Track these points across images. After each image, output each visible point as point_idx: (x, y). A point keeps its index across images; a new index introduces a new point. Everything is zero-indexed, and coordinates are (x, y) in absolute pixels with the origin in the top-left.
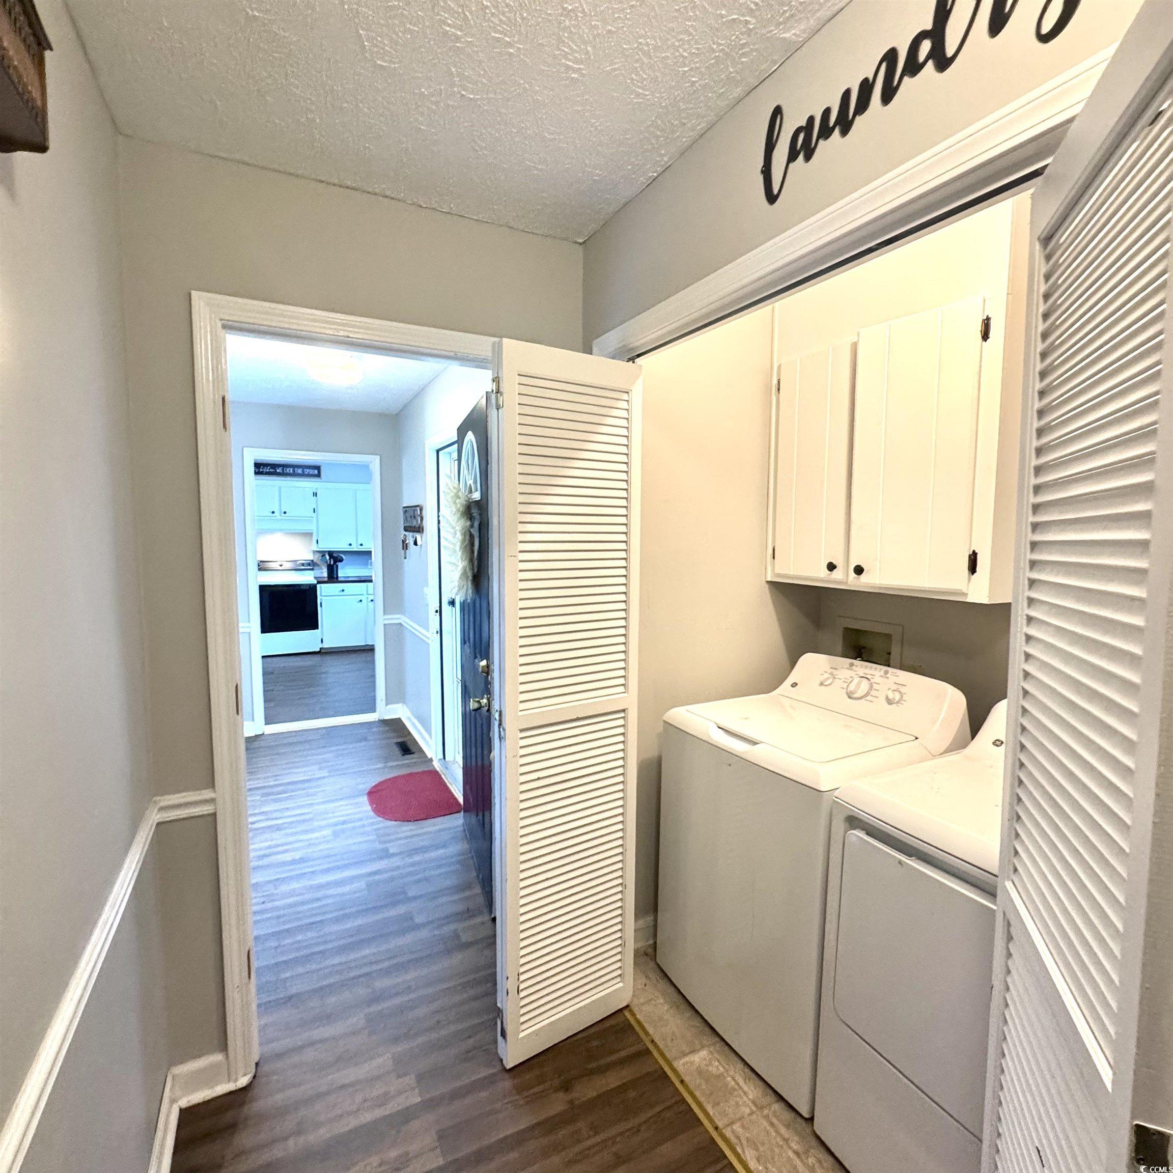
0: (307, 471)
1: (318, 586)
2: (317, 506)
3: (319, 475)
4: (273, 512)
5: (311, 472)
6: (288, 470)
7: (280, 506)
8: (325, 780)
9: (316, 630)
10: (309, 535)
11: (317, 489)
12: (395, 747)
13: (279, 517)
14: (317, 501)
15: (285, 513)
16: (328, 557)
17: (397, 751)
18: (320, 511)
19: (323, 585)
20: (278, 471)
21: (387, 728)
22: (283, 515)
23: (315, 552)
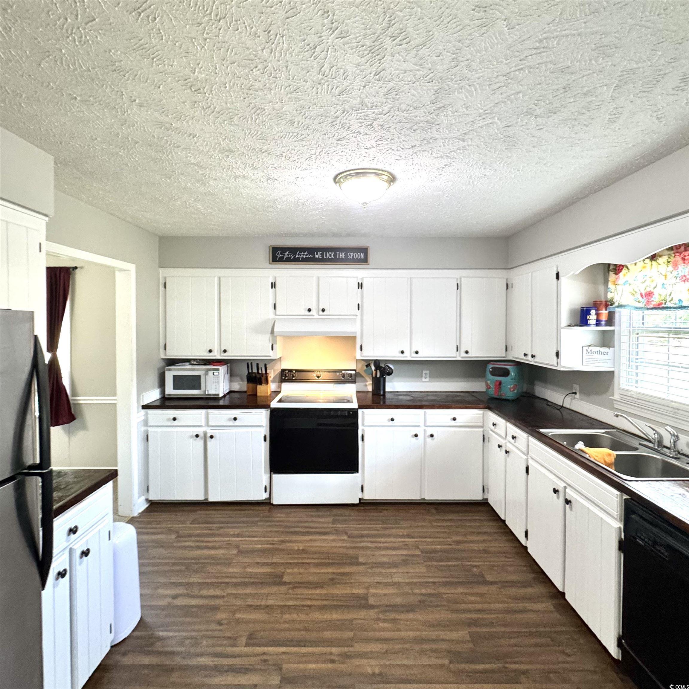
0: (351, 255)
1: (360, 412)
2: (362, 301)
3: (365, 260)
4: (309, 310)
5: (356, 256)
6: (328, 254)
7: (318, 301)
9: (356, 474)
10: (350, 339)
11: (362, 279)
13: (316, 316)
14: (362, 294)
15: (323, 310)
16: (373, 368)
18: (366, 306)
19: (365, 411)
20: (317, 256)
22: (321, 313)
23: (358, 361)
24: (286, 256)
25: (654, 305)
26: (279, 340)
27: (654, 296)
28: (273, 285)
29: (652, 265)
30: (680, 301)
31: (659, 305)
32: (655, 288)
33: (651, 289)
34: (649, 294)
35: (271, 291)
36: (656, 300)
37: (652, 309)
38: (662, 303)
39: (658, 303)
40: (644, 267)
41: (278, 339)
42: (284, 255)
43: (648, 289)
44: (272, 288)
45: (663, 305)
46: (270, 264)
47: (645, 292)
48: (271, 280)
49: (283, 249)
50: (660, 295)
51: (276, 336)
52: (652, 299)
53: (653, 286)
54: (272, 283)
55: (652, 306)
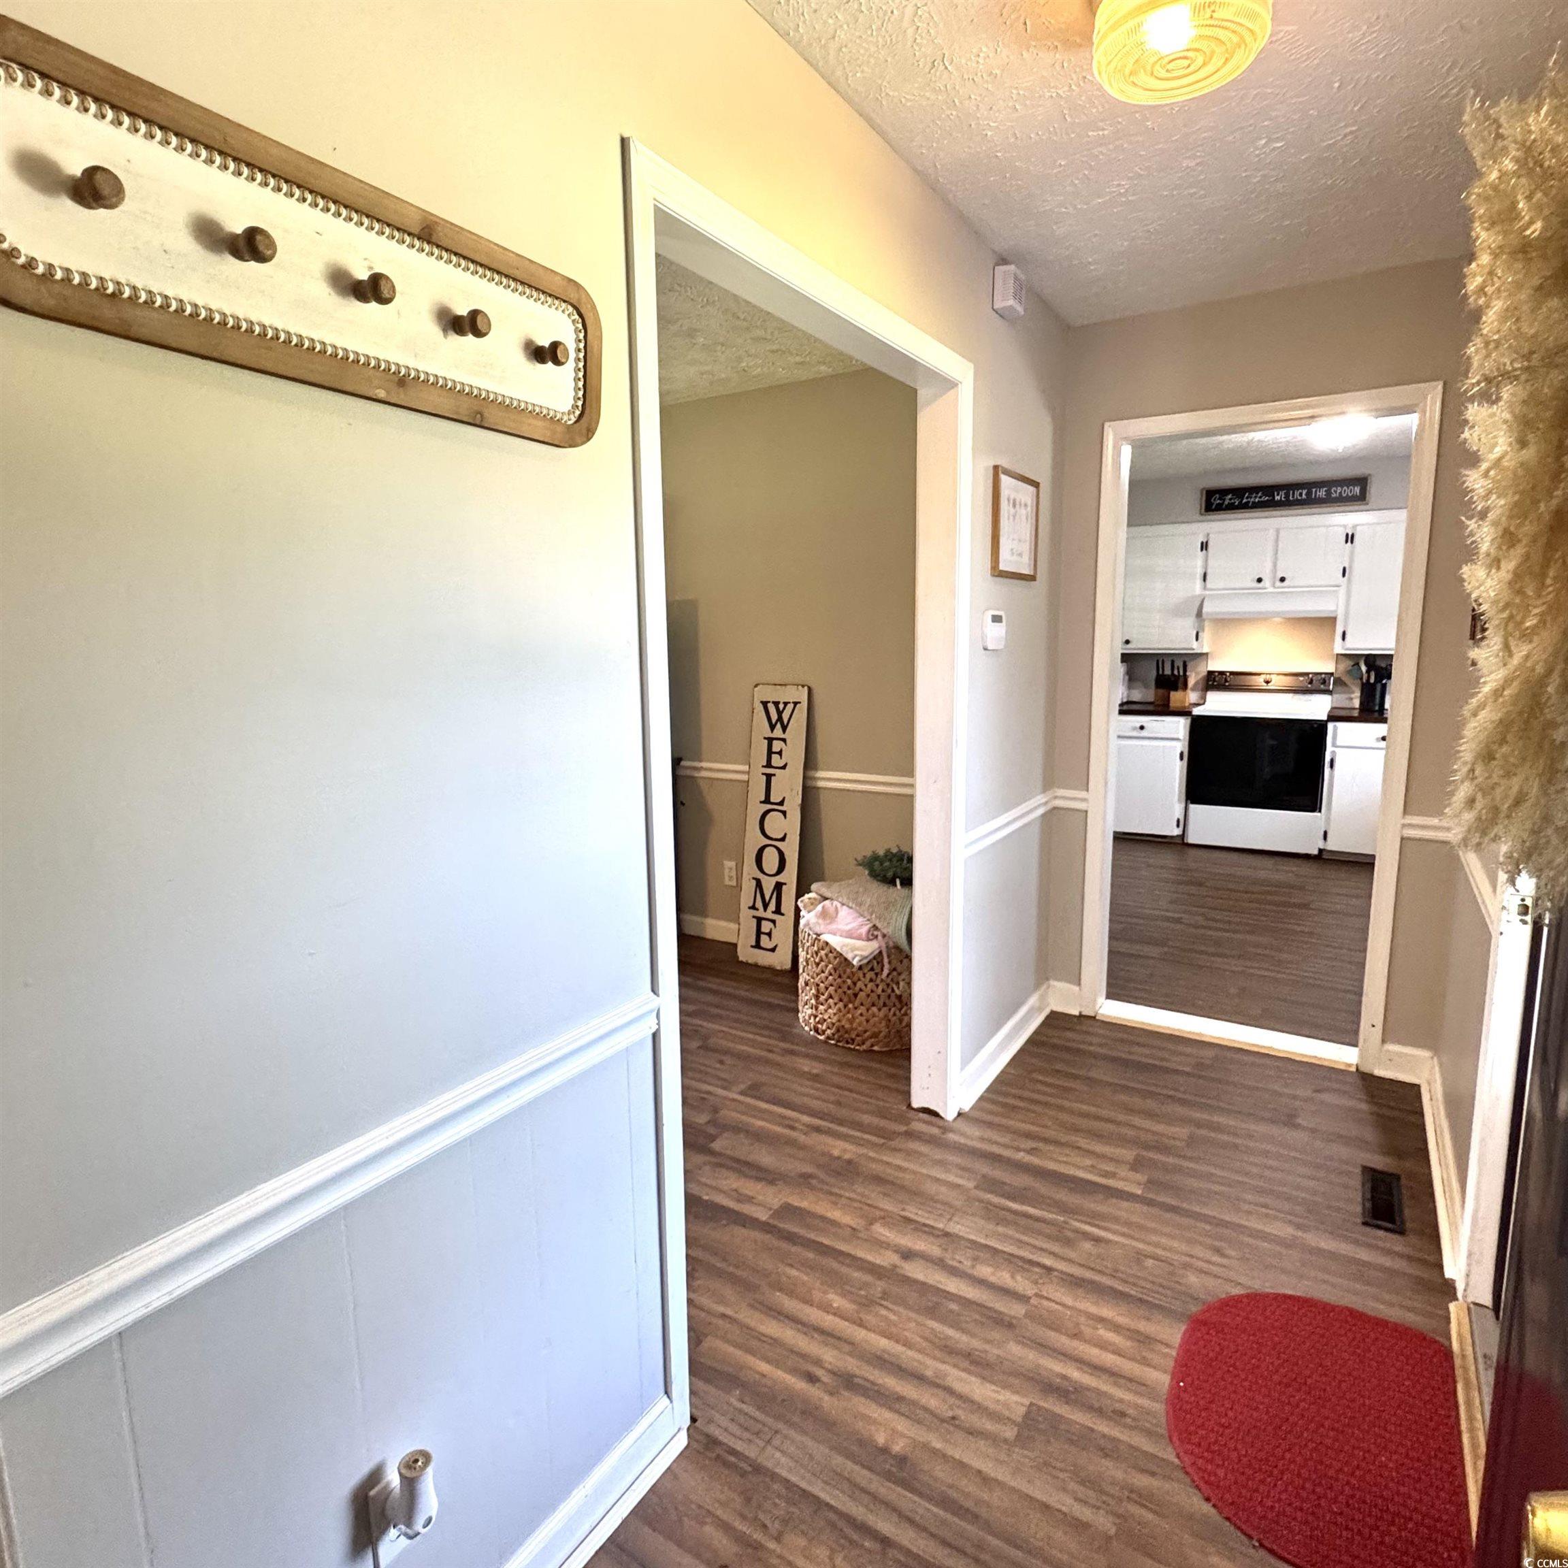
0: (1336, 491)
1: (1330, 726)
2: (1352, 560)
3: (1361, 498)
4: (1260, 580)
5: (1347, 491)
6: (1297, 493)
7: (1275, 565)
8: (1123, 1209)
9: (1316, 814)
10: (1326, 622)
11: (1355, 527)
12: (1356, 1182)
13: (1271, 590)
14: (1352, 553)
15: (1283, 580)
16: (1364, 668)
17: (1353, 1199)
18: (1357, 571)
19: (1340, 725)
20: (1278, 498)
21: (1364, 1106)
22: (1278, 584)
23: (1340, 657)
24: (1226, 502)
26: (1208, 626)
28: (1204, 546)
35: (1200, 555)
41: (1206, 623)
42: (1224, 500)
44: (1202, 550)
46: (1201, 514)
48: (1202, 539)
49: (1223, 492)
51: (1204, 620)
54: (1202, 543)
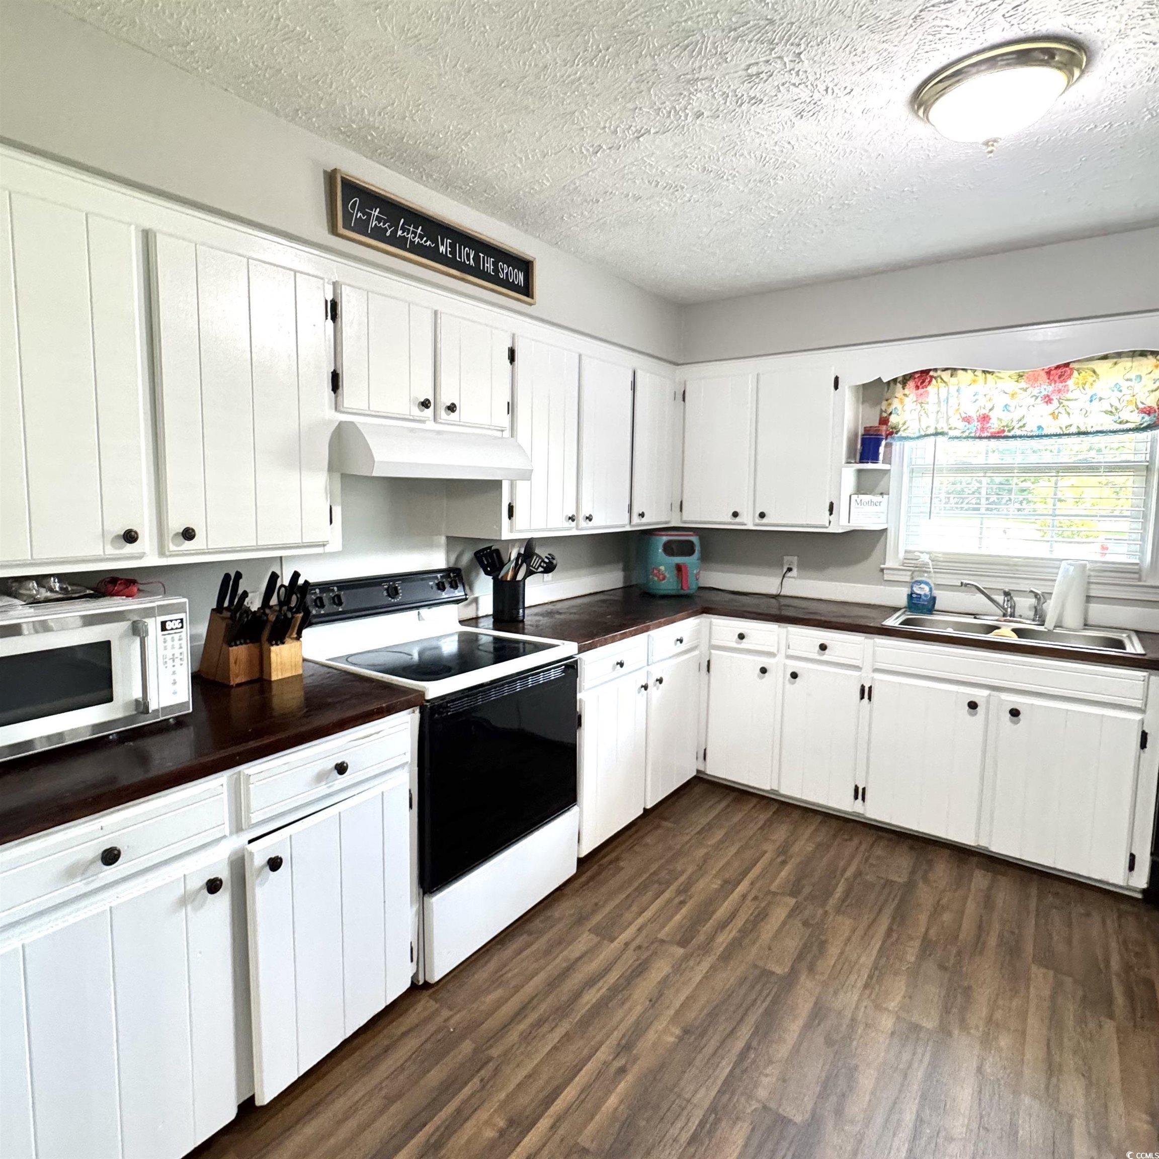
25: (991, 433)
27: (991, 421)
29: (986, 378)
30: (1040, 427)
31: (998, 433)
32: (991, 410)
33: (986, 412)
34: (985, 418)
36: (994, 425)
37: (988, 438)
38: (1004, 431)
39: (997, 430)
40: (974, 381)
43: (983, 412)
45: (1006, 434)
47: (978, 414)
50: (1000, 420)
52: (989, 425)
53: (988, 408)
55: (989, 435)
